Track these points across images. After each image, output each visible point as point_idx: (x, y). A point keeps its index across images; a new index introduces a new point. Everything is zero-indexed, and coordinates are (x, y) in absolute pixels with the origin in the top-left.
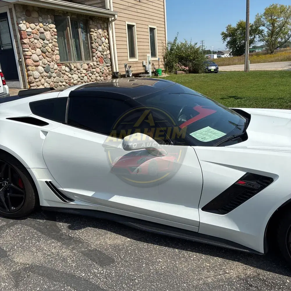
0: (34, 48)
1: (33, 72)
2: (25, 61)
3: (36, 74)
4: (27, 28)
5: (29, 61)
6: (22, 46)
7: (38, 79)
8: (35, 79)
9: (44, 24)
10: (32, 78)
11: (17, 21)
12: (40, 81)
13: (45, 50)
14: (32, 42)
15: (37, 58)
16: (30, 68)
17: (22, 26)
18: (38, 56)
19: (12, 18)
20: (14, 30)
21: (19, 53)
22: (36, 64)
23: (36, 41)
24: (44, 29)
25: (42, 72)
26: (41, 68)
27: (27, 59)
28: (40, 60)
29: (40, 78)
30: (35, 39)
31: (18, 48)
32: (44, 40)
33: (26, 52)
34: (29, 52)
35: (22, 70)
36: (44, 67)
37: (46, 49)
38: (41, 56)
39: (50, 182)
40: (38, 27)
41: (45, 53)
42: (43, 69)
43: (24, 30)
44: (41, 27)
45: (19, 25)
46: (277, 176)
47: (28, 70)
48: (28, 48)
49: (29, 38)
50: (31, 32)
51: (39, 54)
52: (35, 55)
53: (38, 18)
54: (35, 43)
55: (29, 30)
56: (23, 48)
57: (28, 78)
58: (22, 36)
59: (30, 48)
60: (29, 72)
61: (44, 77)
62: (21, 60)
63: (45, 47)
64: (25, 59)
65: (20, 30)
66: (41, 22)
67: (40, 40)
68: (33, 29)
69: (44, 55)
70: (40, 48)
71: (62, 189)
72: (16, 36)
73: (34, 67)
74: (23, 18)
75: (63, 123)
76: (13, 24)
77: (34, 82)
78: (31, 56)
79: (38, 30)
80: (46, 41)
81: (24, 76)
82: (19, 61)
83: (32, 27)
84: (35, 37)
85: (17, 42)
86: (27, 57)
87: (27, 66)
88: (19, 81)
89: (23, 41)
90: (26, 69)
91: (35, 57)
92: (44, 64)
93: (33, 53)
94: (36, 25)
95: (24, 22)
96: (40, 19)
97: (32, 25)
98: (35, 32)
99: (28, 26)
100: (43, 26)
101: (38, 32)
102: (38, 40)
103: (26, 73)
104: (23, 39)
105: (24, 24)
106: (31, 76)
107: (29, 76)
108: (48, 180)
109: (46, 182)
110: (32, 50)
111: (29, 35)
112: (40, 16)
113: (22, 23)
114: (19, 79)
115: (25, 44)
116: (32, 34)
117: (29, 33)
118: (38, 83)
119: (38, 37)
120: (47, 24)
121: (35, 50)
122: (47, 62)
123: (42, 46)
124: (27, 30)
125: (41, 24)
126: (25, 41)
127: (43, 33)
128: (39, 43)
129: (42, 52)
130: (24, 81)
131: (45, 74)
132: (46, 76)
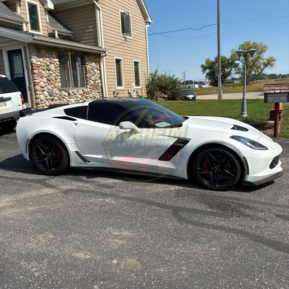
0: (42, 77)
1: (40, 96)
2: (34, 87)
3: (42, 97)
4: (37, 62)
5: (37, 87)
6: (32, 76)
7: (43, 102)
8: (41, 101)
9: (50, 59)
10: (39, 100)
11: (29, 56)
12: (45, 103)
13: (49, 79)
14: (40, 73)
15: (43, 85)
16: (38, 92)
17: (34, 60)
18: (44, 83)
19: (26, 54)
20: (27, 63)
21: (29, 81)
22: (43, 90)
23: (43, 72)
24: (50, 62)
25: (47, 96)
26: (46, 93)
27: (36, 85)
28: (46, 86)
29: (45, 100)
30: (42, 70)
31: (29, 77)
32: (49, 71)
33: (36, 80)
34: (38, 80)
35: (31, 94)
36: (48, 92)
37: (51, 78)
38: (47, 83)
39: (77, 151)
40: (45, 61)
41: (49, 81)
42: (48, 94)
43: (35, 63)
44: (47, 61)
45: (31, 59)
46: (190, 139)
47: (36, 94)
48: (37, 77)
49: (38, 70)
50: (40, 65)
51: (45, 82)
52: (42, 82)
53: (45, 54)
54: (43, 73)
55: (39, 63)
56: (33, 77)
57: (36, 101)
58: (33, 68)
59: (39, 77)
60: (37, 96)
61: (48, 100)
62: (30, 86)
63: (50, 76)
64: (35, 85)
65: (32, 63)
66: (48, 57)
67: (46, 71)
68: (41, 63)
69: (49, 82)
70: (46, 77)
71: (84, 155)
72: (27, 68)
73: (41, 92)
74: (34, 54)
75: (85, 119)
76: (26, 58)
77: (40, 104)
78: (39, 83)
79: (45, 63)
80: (51, 72)
81: (32, 98)
82: (29, 87)
83: (41, 61)
84: (43, 69)
85: (28, 72)
86: (36, 84)
87: (35, 91)
88: (28, 103)
89: (33, 72)
90: (35, 93)
91: (42, 84)
92: (49, 90)
93: (40, 81)
94: (44, 60)
95: (35, 57)
96: (47, 55)
97: (41, 59)
98: (43, 65)
99: (38, 60)
100: (49, 60)
101: (45, 65)
102: (45, 71)
103: (34, 96)
104: (34, 70)
105: (35, 58)
106: (39, 99)
107: (36, 98)
108: (77, 150)
109: (75, 151)
110: (40, 79)
111: (38, 67)
112: (47, 53)
113: (33, 58)
114: (28, 101)
115: (35, 73)
116: (40, 67)
117: (38, 66)
118: (43, 104)
119: (45, 68)
120: (52, 58)
121: (43, 79)
122: (51, 88)
123: (48, 75)
124: (37, 63)
125: (48, 59)
126: (35, 71)
127: (49, 65)
128: (45, 73)
129: (48, 80)
130: (32, 103)
131: (49, 97)
132: (50, 99)
